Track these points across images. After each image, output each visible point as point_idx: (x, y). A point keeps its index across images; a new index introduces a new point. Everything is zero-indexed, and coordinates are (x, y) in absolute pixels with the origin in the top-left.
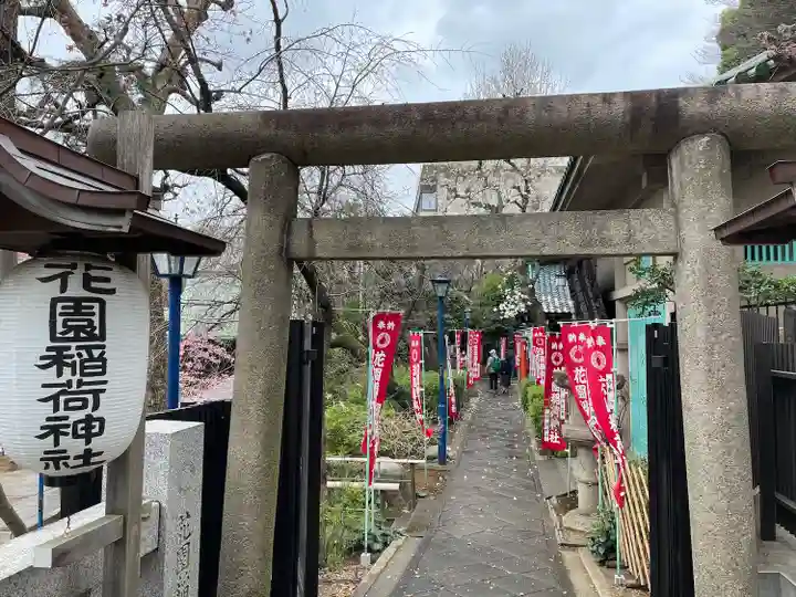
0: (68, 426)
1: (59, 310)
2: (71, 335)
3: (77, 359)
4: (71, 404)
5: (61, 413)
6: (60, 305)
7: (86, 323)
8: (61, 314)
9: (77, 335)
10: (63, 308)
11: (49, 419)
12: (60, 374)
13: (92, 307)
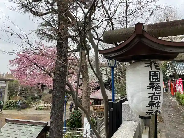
0: (154, 104)
1: (151, 74)
2: (154, 80)
3: (156, 86)
4: (155, 98)
5: (153, 100)
6: (151, 73)
7: (157, 77)
8: (152, 75)
9: (155, 80)
10: (152, 73)
11: (150, 102)
12: (152, 90)
13: (157, 73)
